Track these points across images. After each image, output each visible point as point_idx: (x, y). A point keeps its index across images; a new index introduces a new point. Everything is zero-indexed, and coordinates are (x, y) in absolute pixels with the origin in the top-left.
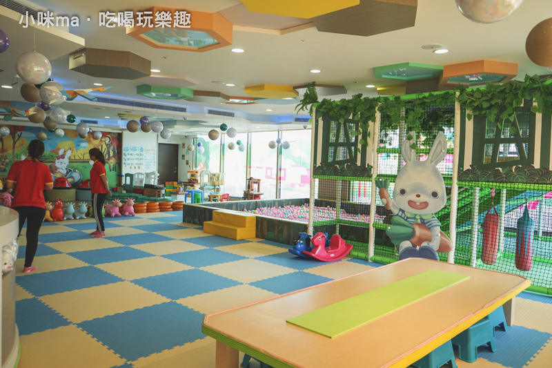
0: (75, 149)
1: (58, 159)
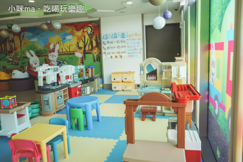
0: (62, 43)
1: (50, 53)
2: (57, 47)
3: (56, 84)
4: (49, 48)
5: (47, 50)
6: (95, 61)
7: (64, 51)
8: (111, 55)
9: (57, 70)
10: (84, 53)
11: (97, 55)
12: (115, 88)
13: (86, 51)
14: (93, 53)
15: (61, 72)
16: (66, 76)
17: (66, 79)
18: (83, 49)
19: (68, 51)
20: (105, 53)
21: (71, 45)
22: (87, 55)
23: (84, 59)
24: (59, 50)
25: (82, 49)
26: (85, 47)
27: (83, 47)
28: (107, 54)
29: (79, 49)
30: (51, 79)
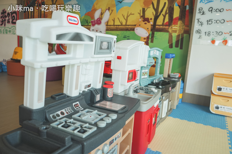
0: (115, 9)
1: (93, 25)
2: (107, 16)
3: (98, 97)
4: (93, 17)
5: (90, 20)
6: (171, 46)
7: (117, 23)
8: (212, 37)
9: (109, 48)
10: (152, 30)
11: (178, 36)
12: (217, 108)
13: (157, 27)
14: (170, 31)
15: (119, 58)
16: (130, 72)
17: (129, 80)
18: (152, 23)
19: (124, 23)
20: (198, 32)
21: (131, 14)
22: (157, 34)
23: (150, 40)
24: (108, 22)
25: (149, 22)
26: (156, 17)
27: (153, 18)
28: (203, 34)
29: (144, 21)
30: (82, 79)
